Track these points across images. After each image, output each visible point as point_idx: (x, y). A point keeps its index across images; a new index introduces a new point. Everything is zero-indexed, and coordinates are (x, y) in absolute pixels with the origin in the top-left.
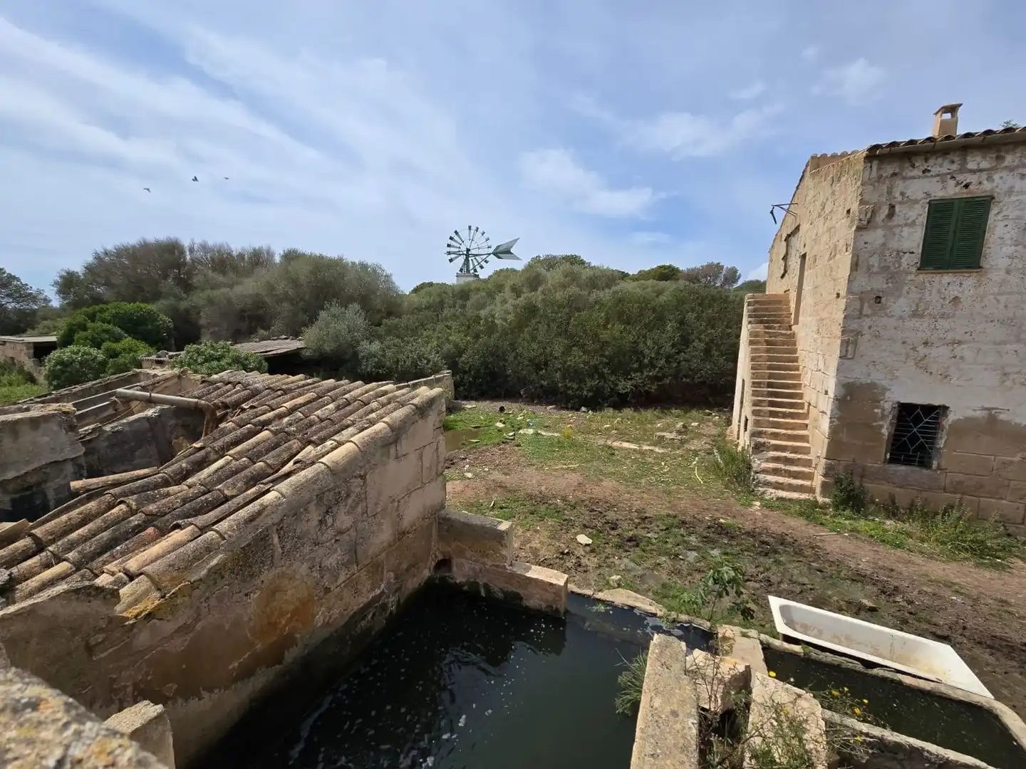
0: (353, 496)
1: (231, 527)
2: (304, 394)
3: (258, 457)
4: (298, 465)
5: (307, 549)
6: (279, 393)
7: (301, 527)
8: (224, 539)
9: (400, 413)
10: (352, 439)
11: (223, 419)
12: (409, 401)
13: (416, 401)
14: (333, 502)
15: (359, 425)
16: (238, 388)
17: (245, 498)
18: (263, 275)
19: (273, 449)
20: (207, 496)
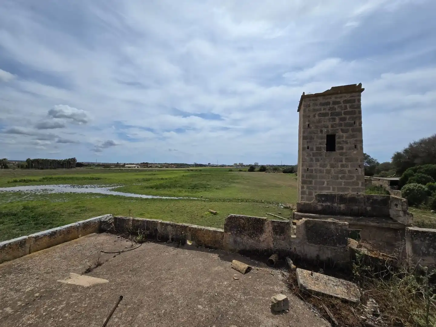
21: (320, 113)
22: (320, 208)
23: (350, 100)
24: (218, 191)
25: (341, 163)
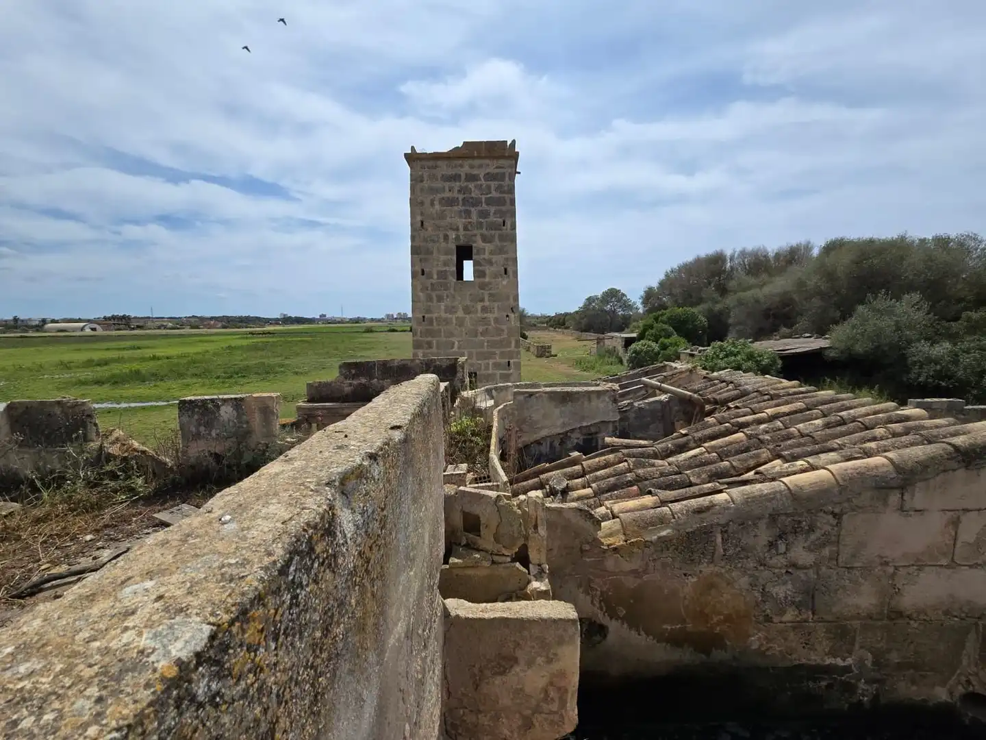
0: (818, 533)
1: (682, 510)
2: (791, 403)
3: (727, 456)
4: (758, 476)
5: (751, 564)
6: (766, 397)
7: (747, 540)
8: (674, 518)
9: (919, 452)
10: (829, 467)
11: (710, 413)
12: (945, 437)
13: (959, 441)
14: (789, 528)
15: (847, 452)
16: (730, 387)
17: (700, 490)
18: (796, 272)
19: (742, 452)
20: (676, 476)
21: (443, 198)
22: (347, 389)
23: (497, 174)
24: (296, 377)
25: (482, 304)
